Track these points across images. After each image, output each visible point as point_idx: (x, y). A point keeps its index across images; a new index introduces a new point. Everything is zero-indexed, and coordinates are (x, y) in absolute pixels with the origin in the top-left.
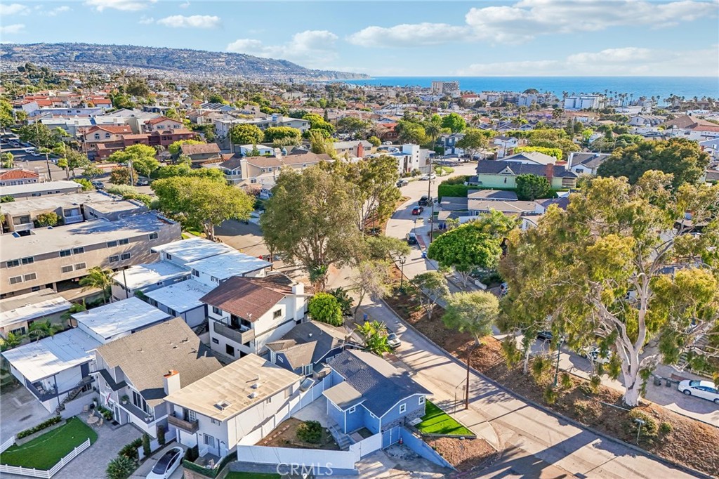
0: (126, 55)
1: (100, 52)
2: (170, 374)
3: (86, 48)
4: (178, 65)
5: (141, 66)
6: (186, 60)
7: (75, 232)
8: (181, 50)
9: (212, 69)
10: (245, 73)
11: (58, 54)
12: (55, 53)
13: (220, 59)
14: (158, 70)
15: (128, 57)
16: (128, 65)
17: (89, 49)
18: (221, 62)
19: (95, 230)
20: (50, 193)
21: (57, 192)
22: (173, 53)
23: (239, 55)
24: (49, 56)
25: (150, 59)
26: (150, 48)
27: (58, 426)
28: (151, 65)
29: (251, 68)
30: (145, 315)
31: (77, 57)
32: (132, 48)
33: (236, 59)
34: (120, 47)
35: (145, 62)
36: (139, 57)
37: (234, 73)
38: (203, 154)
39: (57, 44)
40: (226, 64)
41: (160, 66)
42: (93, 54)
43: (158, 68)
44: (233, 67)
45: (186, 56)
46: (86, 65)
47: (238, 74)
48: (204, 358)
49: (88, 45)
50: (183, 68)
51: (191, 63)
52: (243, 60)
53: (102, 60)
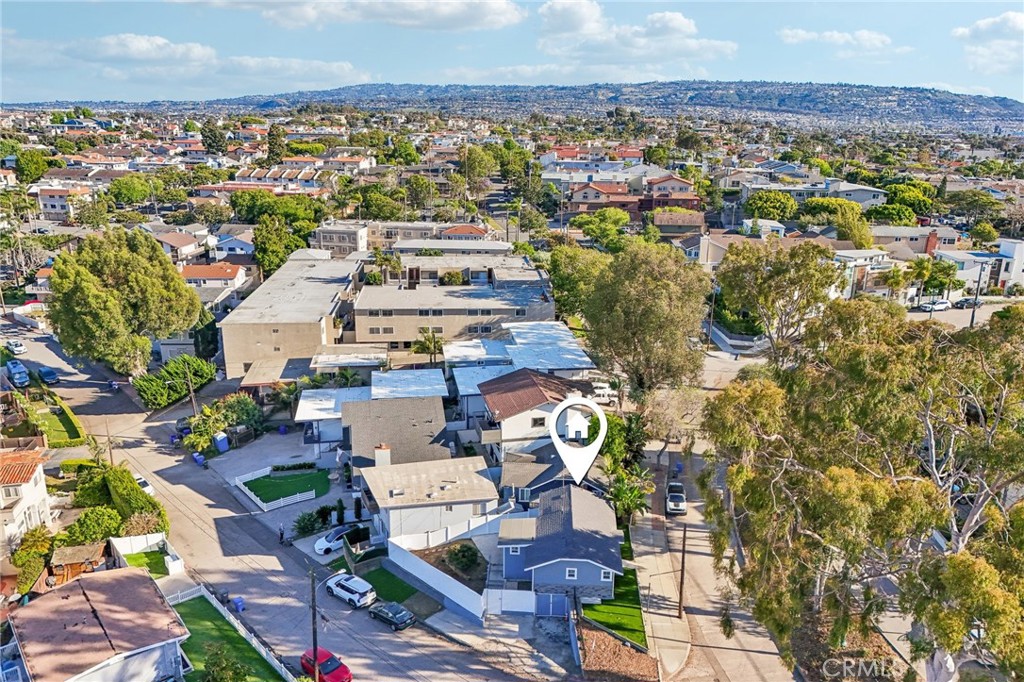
0: (753, 94)
1: (720, 92)
2: (380, 447)
3: (705, 86)
4: (821, 106)
5: (767, 110)
6: (836, 100)
7: (451, 294)
8: (833, 85)
9: (872, 113)
10: (927, 118)
11: (669, 96)
12: (666, 94)
13: (890, 98)
14: (790, 115)
15: (754, 98)
16: (750, 108)
17: (708, 89)
18: (891, 101)
19: (470, 295)
20: (479, 252)
21: (486, 253)
22: (818, 91)
23: (923, 91)
24: (658, 98)
25: (784, 100)
26: (788, 84)
27: (309, 471)
28: (784, 108)
29: (939, 109)
30: (427, 388)
31: (691, 98)
32: (764, 84)
33: (918, 98)
34: (746, 85)
35: (775, 103)
36: (767, 97)
37: (908, 118)
38: (680, 227)
39: (672, 83)
40: (898, 105)
41: (796, 109)
42: (711, 94)
43: (790, 112)
44: (908, 109)
45: (836, 93)
46: (698, 108)
47: (913, 119)
48: (437, 446)
49: (708, 83)
50: (827, 112)
51: (841, 104)
52: (929, 98)
53: (721, 102)
